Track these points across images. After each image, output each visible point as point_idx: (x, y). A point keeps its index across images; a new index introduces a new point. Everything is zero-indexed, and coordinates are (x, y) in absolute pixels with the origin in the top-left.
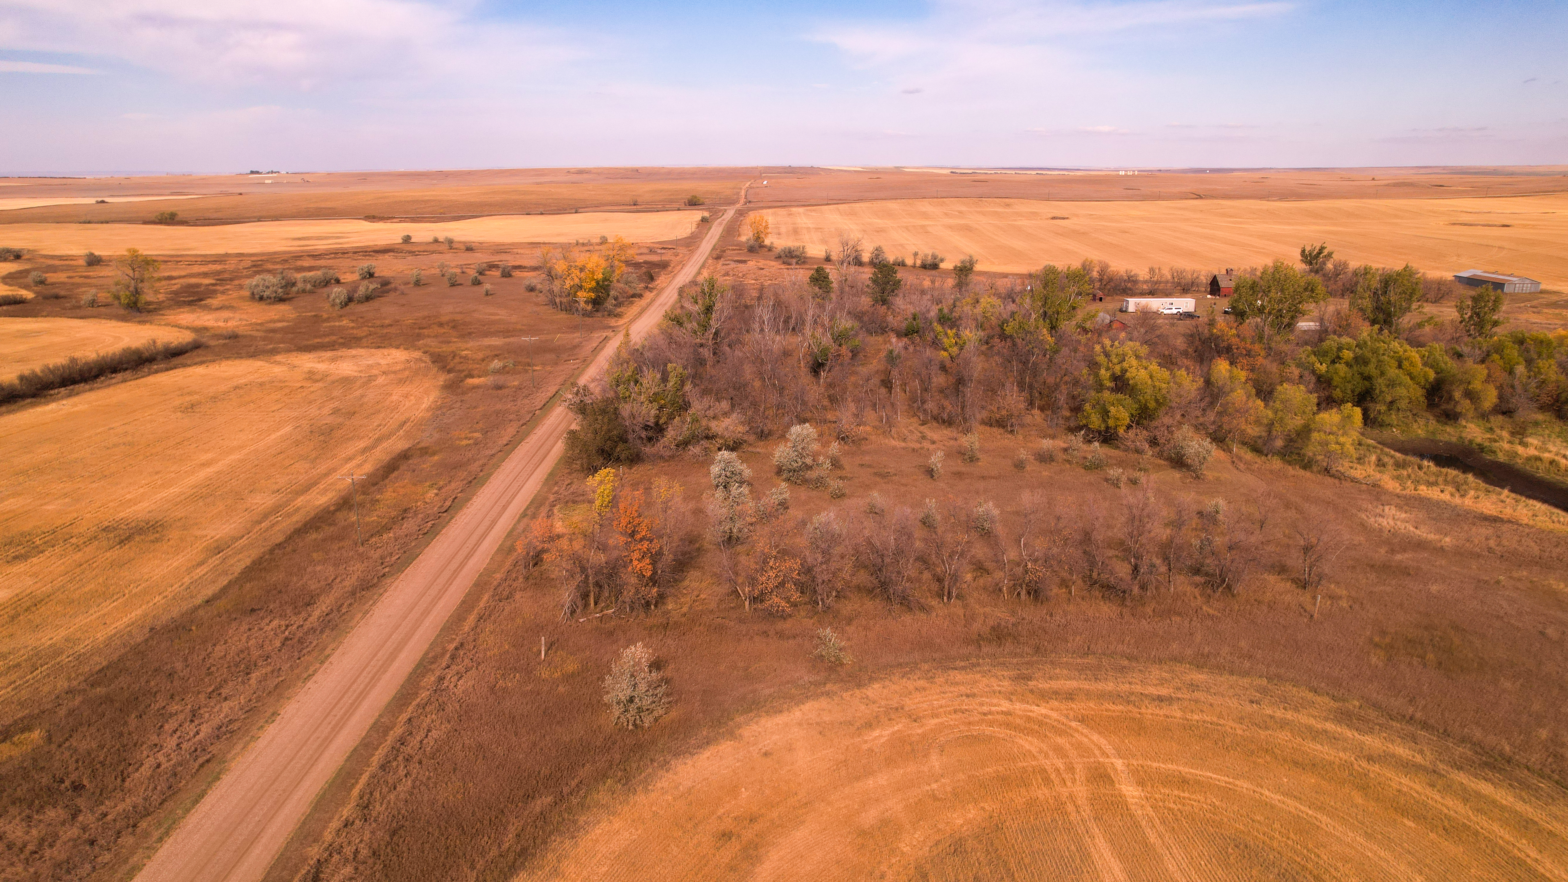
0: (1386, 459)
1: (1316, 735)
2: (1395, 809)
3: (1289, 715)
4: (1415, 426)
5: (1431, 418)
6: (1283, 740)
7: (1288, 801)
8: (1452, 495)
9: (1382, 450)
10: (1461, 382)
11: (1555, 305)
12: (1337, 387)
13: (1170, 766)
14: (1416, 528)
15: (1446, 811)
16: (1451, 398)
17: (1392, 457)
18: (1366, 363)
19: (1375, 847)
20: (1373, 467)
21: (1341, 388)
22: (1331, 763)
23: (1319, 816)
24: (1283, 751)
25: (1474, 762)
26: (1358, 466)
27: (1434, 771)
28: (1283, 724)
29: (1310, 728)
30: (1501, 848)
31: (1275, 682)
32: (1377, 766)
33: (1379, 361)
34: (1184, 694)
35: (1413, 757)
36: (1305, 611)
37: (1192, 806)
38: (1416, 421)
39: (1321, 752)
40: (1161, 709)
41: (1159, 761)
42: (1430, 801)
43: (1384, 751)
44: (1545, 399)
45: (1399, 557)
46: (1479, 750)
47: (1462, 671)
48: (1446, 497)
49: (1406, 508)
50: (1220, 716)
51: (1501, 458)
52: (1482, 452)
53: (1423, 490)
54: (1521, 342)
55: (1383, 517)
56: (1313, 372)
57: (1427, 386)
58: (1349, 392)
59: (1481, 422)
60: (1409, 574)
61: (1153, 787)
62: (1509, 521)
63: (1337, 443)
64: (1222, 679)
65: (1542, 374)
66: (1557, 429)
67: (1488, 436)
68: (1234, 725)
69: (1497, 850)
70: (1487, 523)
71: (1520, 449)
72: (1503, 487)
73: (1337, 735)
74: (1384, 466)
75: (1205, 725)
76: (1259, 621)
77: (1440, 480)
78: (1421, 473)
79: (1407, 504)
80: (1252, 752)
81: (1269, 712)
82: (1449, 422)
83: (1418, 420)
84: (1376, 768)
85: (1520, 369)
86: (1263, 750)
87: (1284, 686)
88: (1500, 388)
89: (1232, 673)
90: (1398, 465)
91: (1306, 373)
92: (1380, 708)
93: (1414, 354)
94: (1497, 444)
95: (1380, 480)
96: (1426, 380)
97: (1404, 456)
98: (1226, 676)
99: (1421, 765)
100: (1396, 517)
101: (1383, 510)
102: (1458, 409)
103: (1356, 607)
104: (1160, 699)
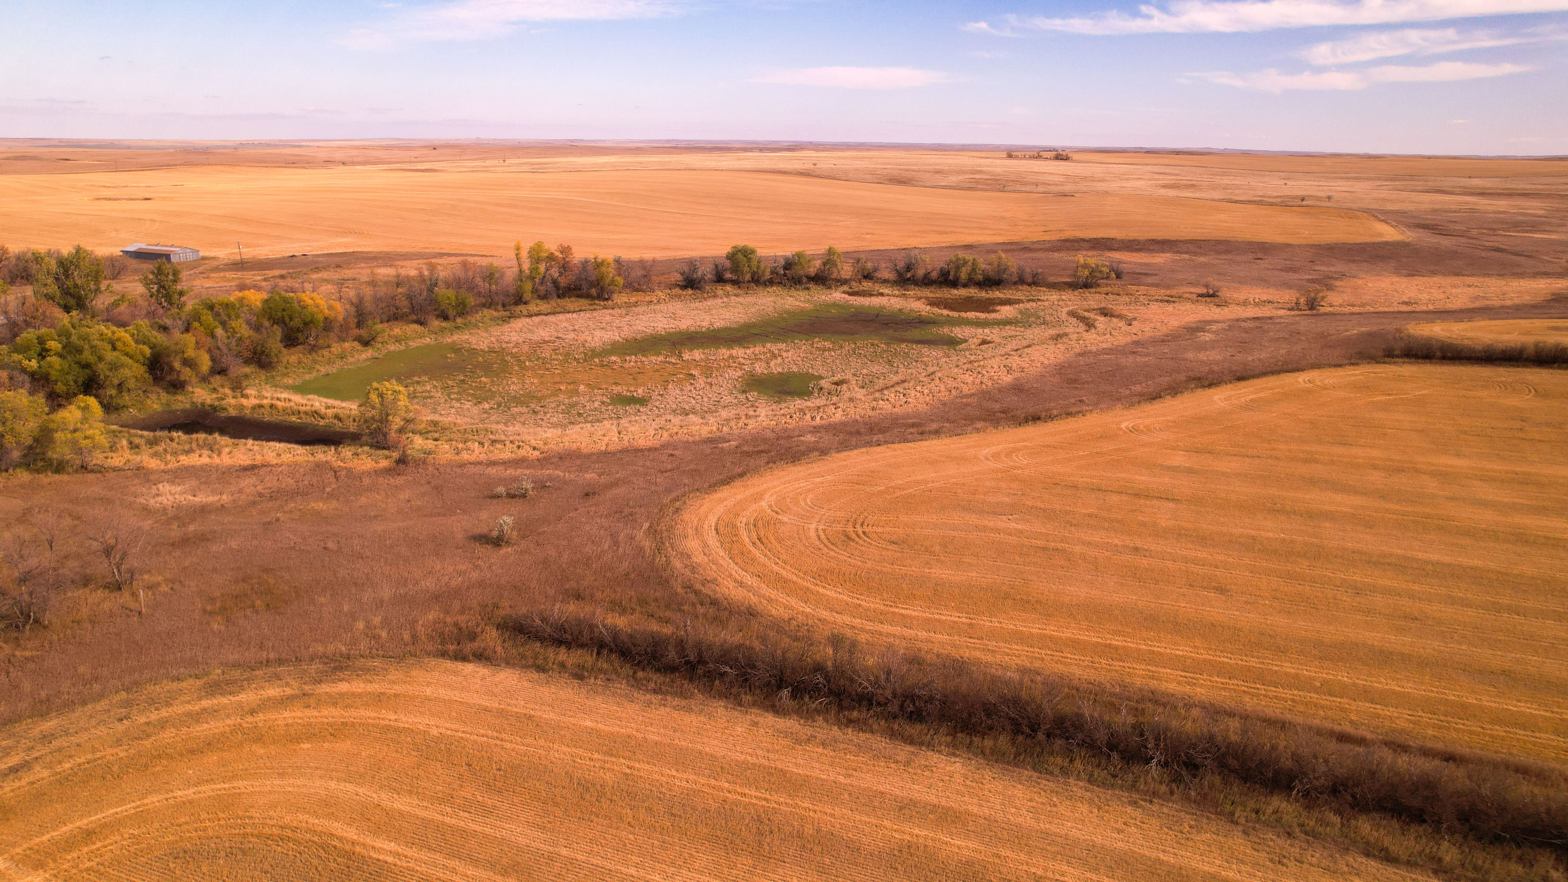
0: (137, 441)
1: (196, 717)
2: (291, 741)
3: (164, 713)
4: (149, 402)
5: (161, 391)
6: (170, 738)
7: (203, 788)
8: (210, 457)
9: (128, 433)
10: (177, 353)
11: (216, 269)
12: (56, 381)
13: (64, 829)
14: (194, 496)
15: (326, 720)
16: (172, 369)
17: (142, 436)
18: (79, 351)
19: (291, 781)
20: (128, 451)
21: (62, 382)
22: (223, 734)
23: (235, 785)
24: (175, 748)
25: (327, 672)
26: (113, 455)
27: (304, 695)
28: (163, 724)
29: (189, 714)
30: (373, 725)
31: (135, 689)
32: (261, 715)
33: (92, 347)
34: (41, 750)
35: (284, 691)
36: (131, 611)
37: (111, 851)
38: (148, 397)
39: (210, 729)
40: (20, 780)
41: (48, 832)
42: (312, 720)
43: (260, 699)
44: (247, 354)
45: (192, 528)
46: (326, 661)
47: (286, 604)
48: (205, 460)
49: (177, 480)
50: (94, 750)
51: (233, 412)
52: (216, 411)
53: (185, 460)
54: (211, 307)
55: (162, 495)
56: (24, 370)
57: (147, 362)
58: (72, 383)
59: (204, 385)
60: (208, 540)
61: (55, 860)
62: (263, 466)
63: (86, 438)
64: (77, 714)
65: (237, 333)
66: (264, 377)
67: (215, 396)
68: (115, 750)
69: (371, 728)
70: (249, 473)
71: (244, 401)
72: (246, 438)
73: (216, 708)
74: (137, 447)
75: (82, 767)
76: (88, 641)
77: (194, 445)
78: (174, 444)
79: (176, 477)
80: (146, 766)
81: (142, 719)
82: (178, 392)
83: (150, 395)
84: (261, 716)
85: (219, 332)
86: (155, 757)
87: (146, 689)
88: (209, 351)
89: (84, 703)
90: (152, 443)
91: (16, 373)
92: (239, 665)
93: (121, 333)
94: (224, 402)
95: (141, 462)
96: (144, 357)
97: (152, 434)
98: (79, 711)
99: (292, 695)
100: (173, 492)
101: (158, 489)
102: (182, 378)
103: (177, 586)
104: (14, 770)
